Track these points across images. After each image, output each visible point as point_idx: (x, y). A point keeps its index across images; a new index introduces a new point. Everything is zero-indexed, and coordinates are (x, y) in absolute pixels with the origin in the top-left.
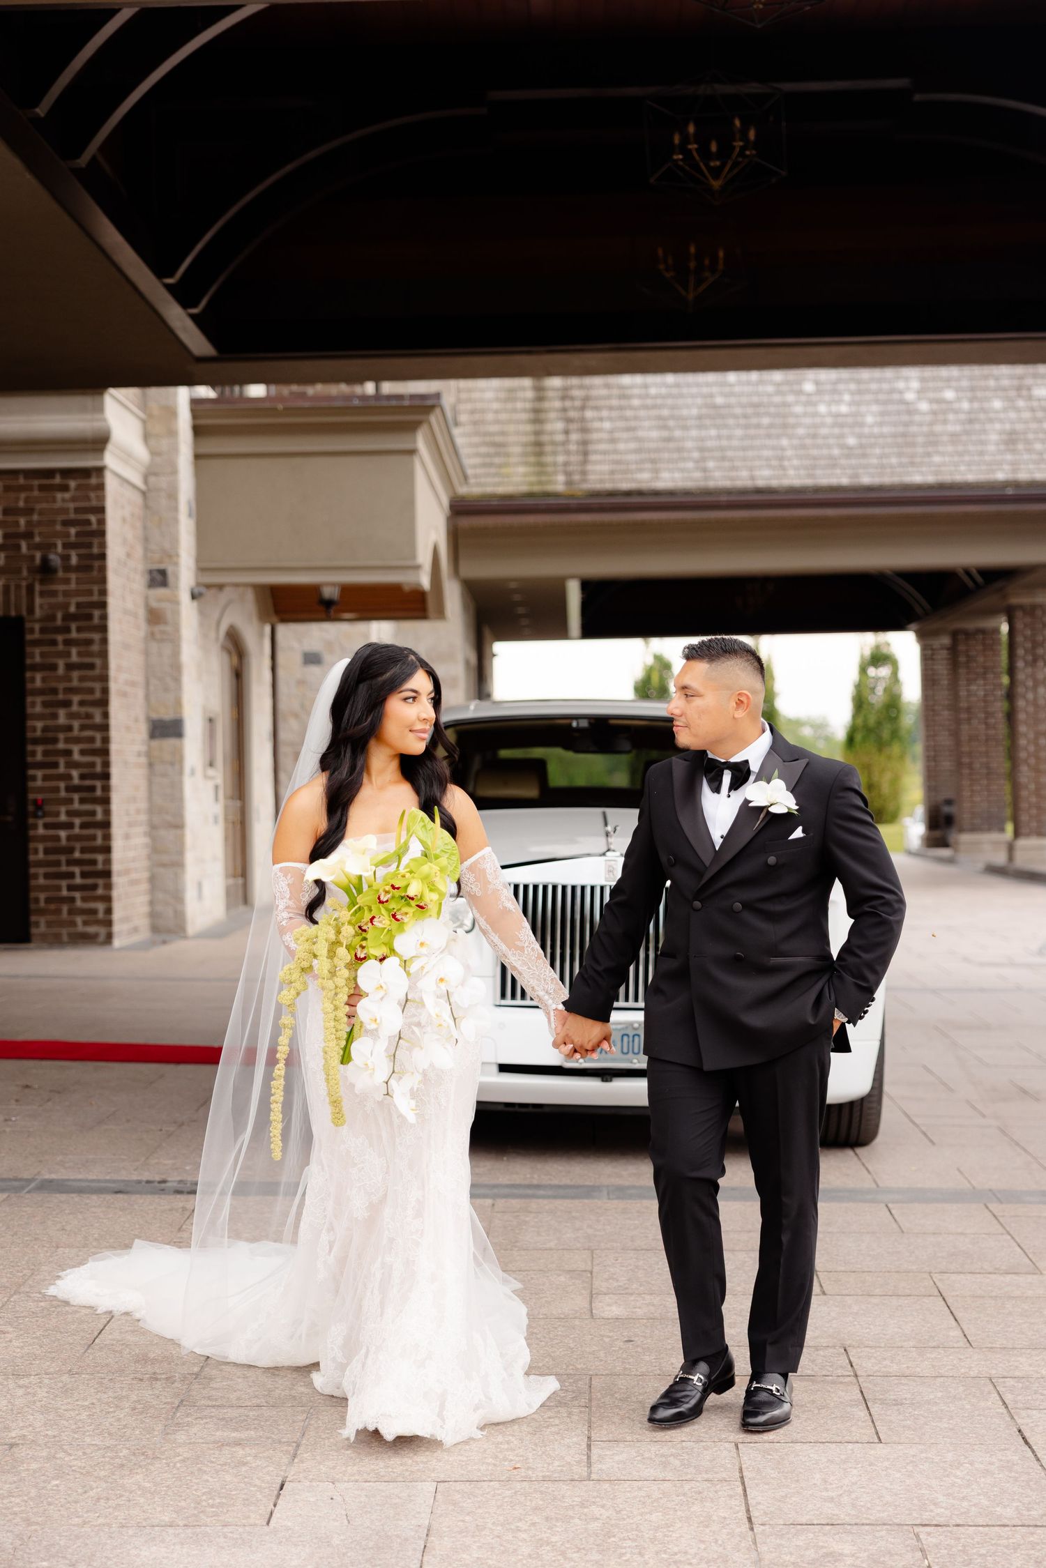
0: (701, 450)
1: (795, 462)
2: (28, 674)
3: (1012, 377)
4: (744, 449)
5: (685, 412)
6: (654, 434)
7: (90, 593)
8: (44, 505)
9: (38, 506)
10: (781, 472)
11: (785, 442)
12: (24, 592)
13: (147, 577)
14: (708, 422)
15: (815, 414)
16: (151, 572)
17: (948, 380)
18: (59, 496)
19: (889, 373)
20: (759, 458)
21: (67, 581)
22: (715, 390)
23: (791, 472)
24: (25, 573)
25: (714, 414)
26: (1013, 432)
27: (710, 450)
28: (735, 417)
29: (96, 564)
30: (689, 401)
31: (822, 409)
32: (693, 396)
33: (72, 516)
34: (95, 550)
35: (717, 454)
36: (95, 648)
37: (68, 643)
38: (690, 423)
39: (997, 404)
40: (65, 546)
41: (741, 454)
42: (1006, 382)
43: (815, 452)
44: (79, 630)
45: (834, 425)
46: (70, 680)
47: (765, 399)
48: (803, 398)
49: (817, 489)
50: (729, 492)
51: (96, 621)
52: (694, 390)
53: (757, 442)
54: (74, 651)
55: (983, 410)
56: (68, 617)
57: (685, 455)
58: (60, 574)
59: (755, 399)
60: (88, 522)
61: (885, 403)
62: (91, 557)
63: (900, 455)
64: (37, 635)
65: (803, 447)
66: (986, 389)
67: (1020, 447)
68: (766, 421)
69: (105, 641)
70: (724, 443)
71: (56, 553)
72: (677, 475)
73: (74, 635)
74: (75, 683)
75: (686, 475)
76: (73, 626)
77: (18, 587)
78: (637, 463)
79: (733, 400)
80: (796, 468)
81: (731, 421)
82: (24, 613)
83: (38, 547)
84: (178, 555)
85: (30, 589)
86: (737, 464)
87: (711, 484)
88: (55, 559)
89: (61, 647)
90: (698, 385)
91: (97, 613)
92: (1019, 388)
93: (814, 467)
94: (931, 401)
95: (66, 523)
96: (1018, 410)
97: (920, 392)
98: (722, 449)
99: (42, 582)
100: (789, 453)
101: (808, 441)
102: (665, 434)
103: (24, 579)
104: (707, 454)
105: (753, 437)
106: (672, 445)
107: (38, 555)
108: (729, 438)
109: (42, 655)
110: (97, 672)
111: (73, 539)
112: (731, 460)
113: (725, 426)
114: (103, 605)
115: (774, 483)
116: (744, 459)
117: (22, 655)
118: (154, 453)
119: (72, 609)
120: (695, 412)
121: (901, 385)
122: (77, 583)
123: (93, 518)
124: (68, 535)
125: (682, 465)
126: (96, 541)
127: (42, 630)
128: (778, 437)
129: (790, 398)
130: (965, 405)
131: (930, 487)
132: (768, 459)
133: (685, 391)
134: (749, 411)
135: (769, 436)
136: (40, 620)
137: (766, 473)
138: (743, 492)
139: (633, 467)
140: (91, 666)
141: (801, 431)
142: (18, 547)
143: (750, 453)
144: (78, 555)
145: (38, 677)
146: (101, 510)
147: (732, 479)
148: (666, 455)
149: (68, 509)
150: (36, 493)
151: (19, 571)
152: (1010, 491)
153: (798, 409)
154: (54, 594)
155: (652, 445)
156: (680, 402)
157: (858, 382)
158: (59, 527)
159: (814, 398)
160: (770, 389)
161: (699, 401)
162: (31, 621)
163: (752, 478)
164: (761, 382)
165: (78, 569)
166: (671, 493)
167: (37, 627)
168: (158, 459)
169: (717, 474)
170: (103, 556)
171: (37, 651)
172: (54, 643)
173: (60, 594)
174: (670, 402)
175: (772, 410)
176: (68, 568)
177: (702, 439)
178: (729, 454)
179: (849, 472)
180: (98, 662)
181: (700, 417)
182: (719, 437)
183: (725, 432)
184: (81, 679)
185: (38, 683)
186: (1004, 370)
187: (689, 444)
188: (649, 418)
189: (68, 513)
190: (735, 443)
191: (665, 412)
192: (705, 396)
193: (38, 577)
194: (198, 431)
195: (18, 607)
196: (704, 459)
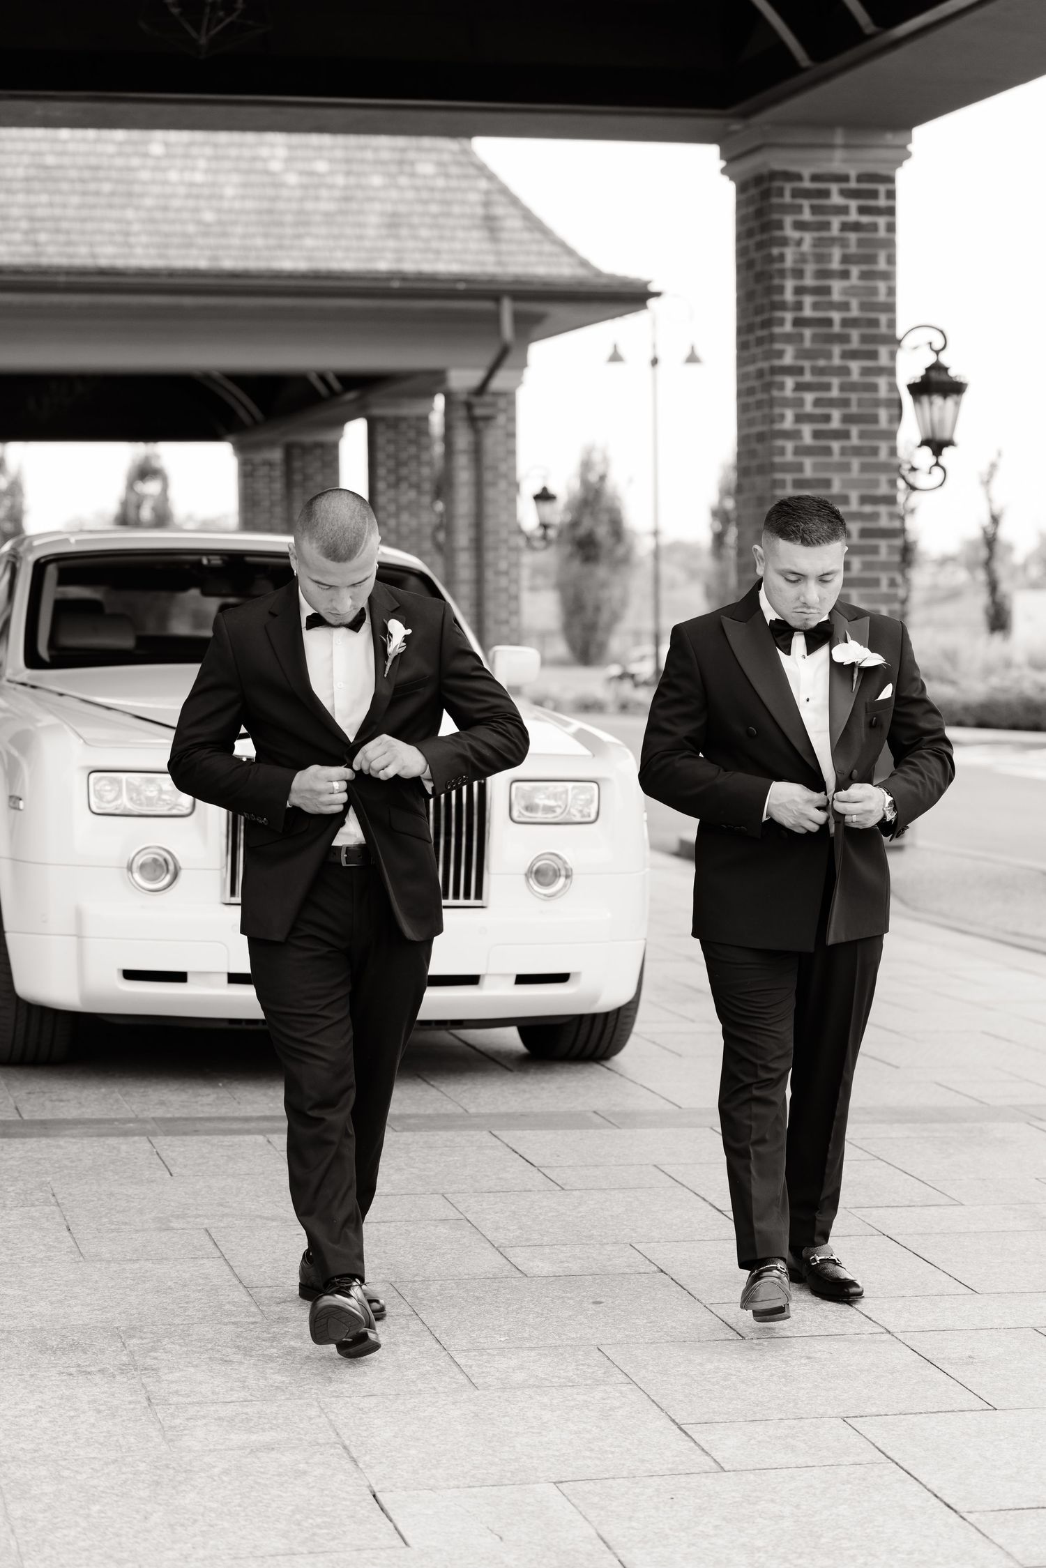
0: (32, 219)
1: (144, 239)
3: (393, 149)
4: (84, 220)
5: (9, 172)
10: (126, 250)
11: (130, 214)
14: (36, 185)
15: (165, 183)
17: (320, 148)
19: (250, 137)
20: (101, 232)
22: (45, 147)
23: (139, 251)
25: (44, 176)
26: (394, 214)
27: (42, 219)
28: (72, 181)
30: (14, 159)
31: (173, 176)
32: (21, 153)
35: (49, 225)
38: (17, 185)
39: (377, 180)
41: (77, 226)
42: (385, 155)
43: (165, 228)
45: (188, 196)
47: (105, 162)
48: (150, 162)
49: (172, 273)
50: (69, 271)
53: (98, 213)
55: (360, 187)
57: (11, 224)
59: (93, 161)
61: (248, 172)
63: (266, 236)
65: (152, 221)
66: (362, 161)
67: (404, 232)
68: (107, 187)
70: (58, 212)
79: (66, 161)
80: (147, 246)
81: (65, 186)
86: (74, 237)
87: (44, 261)
90: (24, 140)
92: (401, 162)
93: (166, 246)
94: (302, 173)
96: (400, 188)
97: (289, 160)
98: (57, 219)
100: (136, 227)
101: (158, 215)
104: (38, 225)
105: (93, 207)
108: (64, 206)
112: (68, 232)
113: (59, 192)
115: (120, 263)
116: (83, 232)
120: (20, 172)
121: (264, 152)
128: (123, 207)
129: (135, 162)
130: (340, 180)
131: (304, 276)
132: (111, 234)
134: (87, 174)
135: (111, 206)
137: (110, 250)
138: (83, 272)
141: (149, 202)
143: (89, 226)
147: (70, 256)
152: (396, 284)
153: (145, 175)
157: (216, 145)
159: (164, 163)
160: (111, 149)
161: (26, 159)
163: (94, 256)
164: (97, 141)
169: (51, 249)
175: (114, 174)
177: (33, 206)
178: (65, 225)
179: (208, 253)
181: (27, 179)
182: (51, 205)
183: (57, 199)
186: (383, 141)
187: (15, 212)
190: (70, 212)
192: (34, 154)
196: (33, 231)
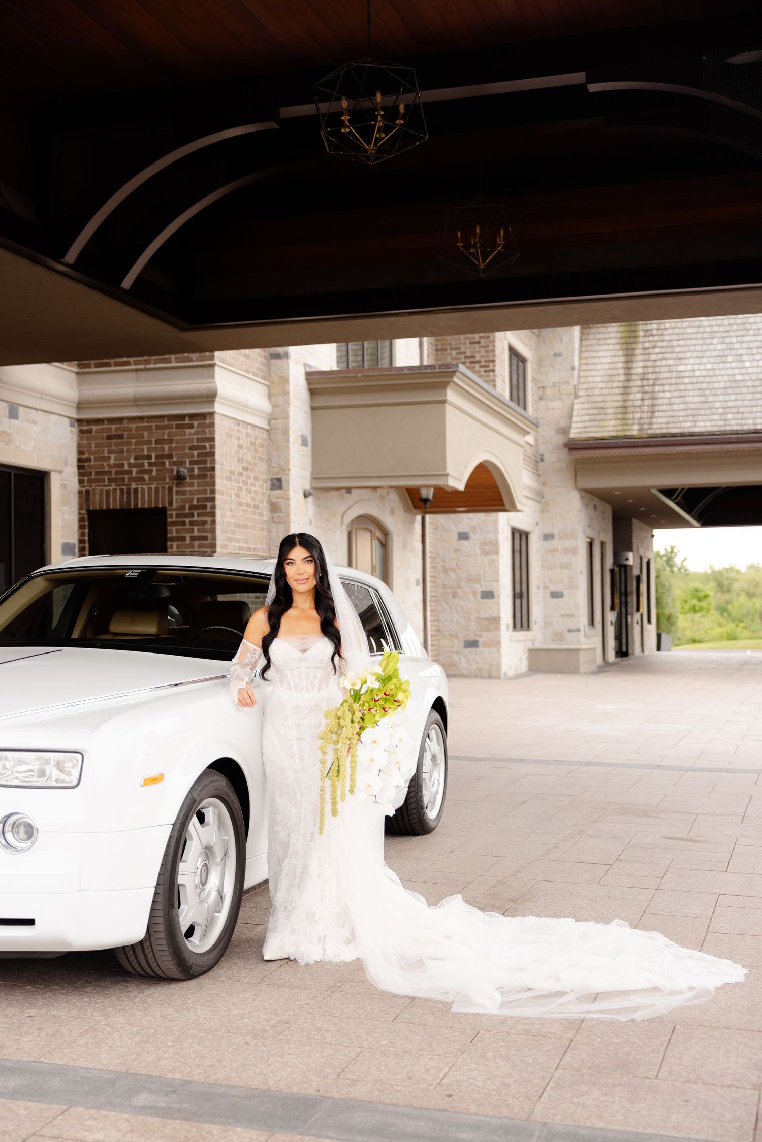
2: (169, 543)
4: (752, 406)
5: (716, 385)
6: (696, 399)
7: (205, 492)
8: (179, 437)
9: (175, 438)
12: (167, 491)
13: (270, 483)
14: (730, 391)
16: (272, 480)
18: (188, 431)
21: (192, 485)
22: (736, 371)
24: (167, 480)
25: (734, 386)
27: (730, 408)
28: (748, 387)
29: (209, 473)
30: (720, 379)
32: (722, 375)
33: (195, 444)
34: (208, 465)
35: (733, 410)
36: (208, 526)
37: (192, 523)
38: (719, 392)
40: (191, 462)
41: (749, 410)
44: (199, 515)
46: (194, 548)
51: (209, 510)
52: (723, 372)
54: (196, 528)
56: (193, 507)
57: (714, 411)
58: (188, 480)
60: (204, 447)
62: (206, 469)
64: (174, 519)
69: (214, 522)
70: (740, 403)
71: (186, 468)
72: (708, 424)
73: (196, 518)
74: (196, 549)
75: (713, 423)
76: (195, 513)
77: (163, 488)
78: (683, 416)
79: (747, 377)
81: (745, 390)
82: (167, 506)
83: (175, 463)
84: (289, 469)
85: (170, 489)
86: (746, 416)
87: (728, 428)
88: (184, 471)
89: (188, 526)
91: (209, 504)
95: (191, 448)
98: (739, 407)
99: (177, 485)
102: (703, 399)
103: (168, 484)
104: (728, 410)
105: (758, 399)
106: (707, 405)
107: (175, 468)
108: (743, 400)
109: (177, 531)
110: (209, 542)
111: (195, 458)
112: (743, 413)
113: (741, 393)
114: (213, 499)
116: (751, 413)
117: (165, 531)
118: (274, 406)
119: (195, 502)
120: (722, 385)
122: (198, 487)
123: (207, 445)
124: (193, 456)
125: (712, 417)
126: (209, 459)
127: (178, 516)
133: (717, 372)
136: (176, 510)
139: (681, 419)
140: (206, 538)
142: (164, 463)
143: (755, 409)
144: (198, 468)
145: (175, 544)
146: (212, 439)
148: (702, 412)
149: (193, 439)
150: (174, 430)
151: (164, 479)
154: (184, 493)
155: (695, 406)
156: (714, 379)
158: (187, 451)
161: (726, 378)
162: (170, 510)
165: (199, 477)
166: (701, 434)
167: (174, 513)
168: (277, 410)
169: (733, 422)
170: (213, 469)
171: (174, 528)
172: (184, 523)
173: (188, 493)
174: (707, 379)
176: (192, 477)
177: (727, 401)
178: (742, 410)
180: (209, 535)
181: (725, 388)
182: (736, 400)
183: (740, 397)
184: (200, 546)
185: (175, 549)
187: (717, 405)
188: (694, 390)
189: (193, 443)
190: (746, 403)
191: (704, 386)
192: (730, 375)
193: (175, 482)
194: (313, 392)
195: (163, 501)
196: (726, 414)
